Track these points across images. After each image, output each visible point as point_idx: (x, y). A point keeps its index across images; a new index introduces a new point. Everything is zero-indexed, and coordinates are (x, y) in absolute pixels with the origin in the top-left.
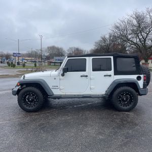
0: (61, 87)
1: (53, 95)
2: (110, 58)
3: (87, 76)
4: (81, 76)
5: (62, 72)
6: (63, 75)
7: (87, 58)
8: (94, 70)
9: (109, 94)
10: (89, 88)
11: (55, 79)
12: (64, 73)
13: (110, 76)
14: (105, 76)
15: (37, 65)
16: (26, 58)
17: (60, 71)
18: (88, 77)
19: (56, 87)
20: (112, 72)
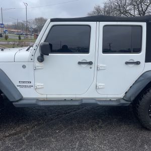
0: (37, 84)
1: (22, 99)
2: (141, 27)
3: (90, 63)
4: (80, 63)
5: (38, 54)
6: (41, 59)
7: (93, 24)
8: (105, 51)
9: (132, 99)
10: (93, 86)
11: (24, 67)
12: (42, 56)
13: (138, 63)
14: (127, 63)
15: (22, 38)
16: (12, 30)
17: (35, 51)
18: (93, 66)
19: (27, 84)
20: (141, 56)
